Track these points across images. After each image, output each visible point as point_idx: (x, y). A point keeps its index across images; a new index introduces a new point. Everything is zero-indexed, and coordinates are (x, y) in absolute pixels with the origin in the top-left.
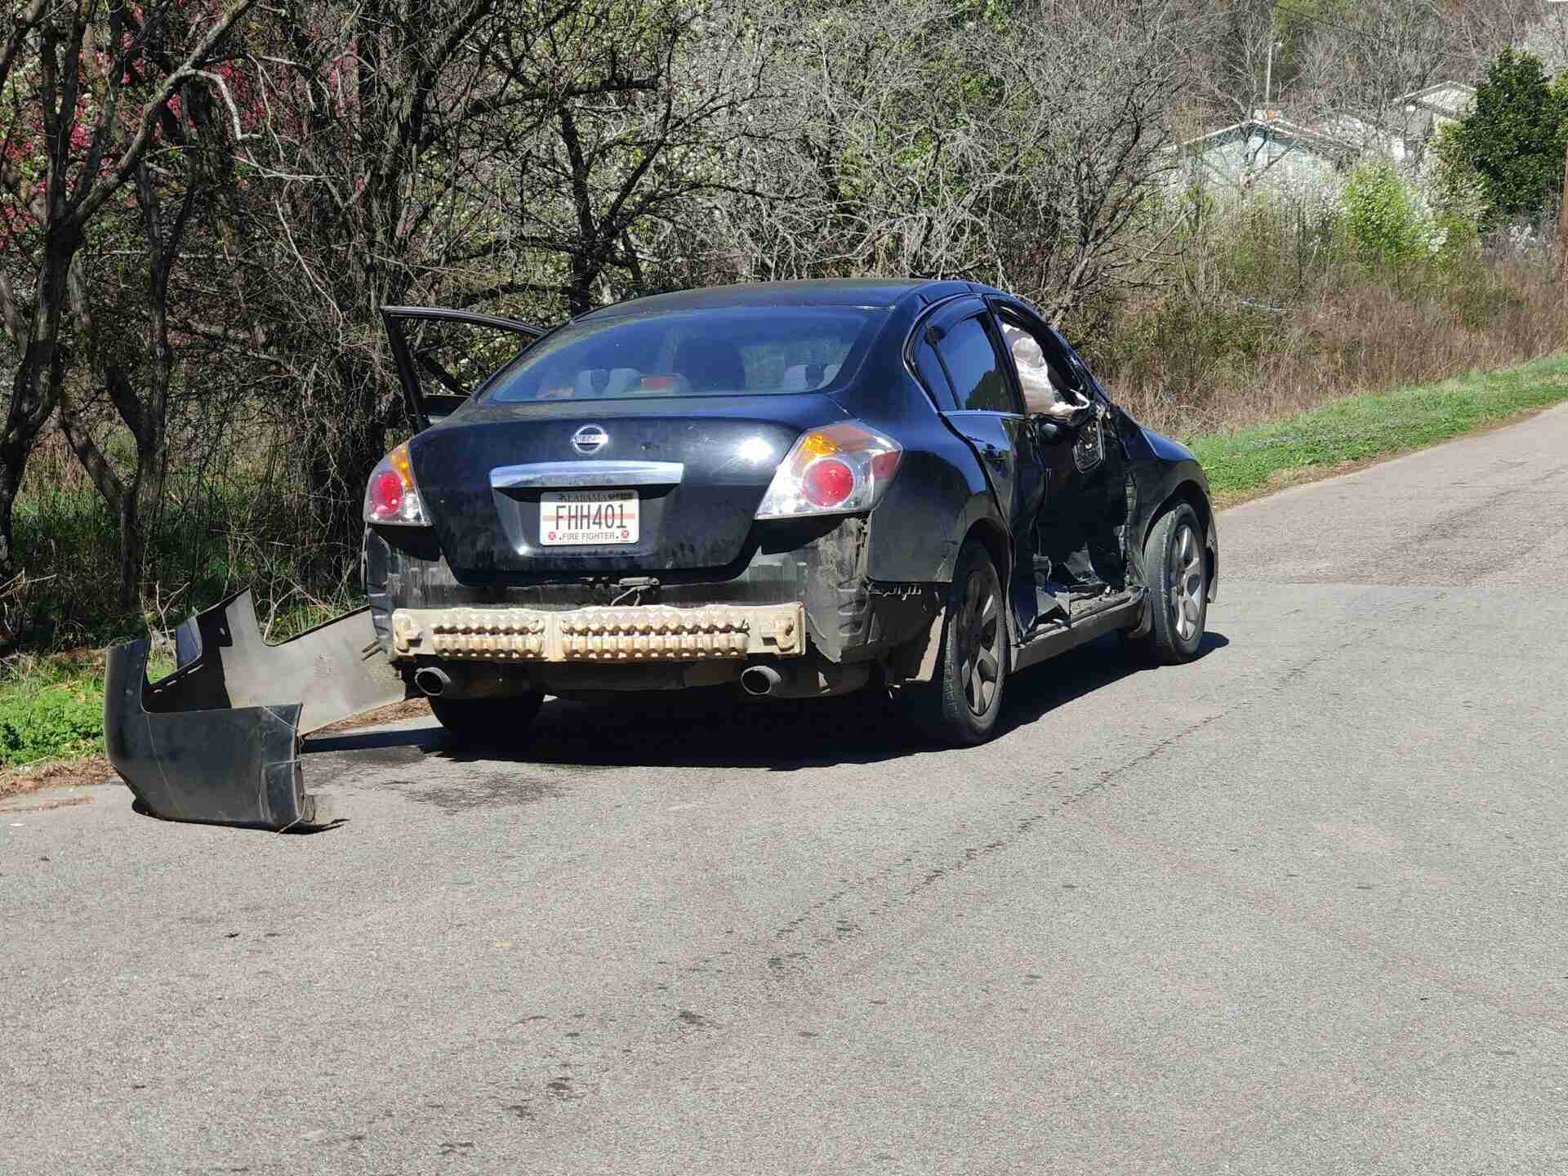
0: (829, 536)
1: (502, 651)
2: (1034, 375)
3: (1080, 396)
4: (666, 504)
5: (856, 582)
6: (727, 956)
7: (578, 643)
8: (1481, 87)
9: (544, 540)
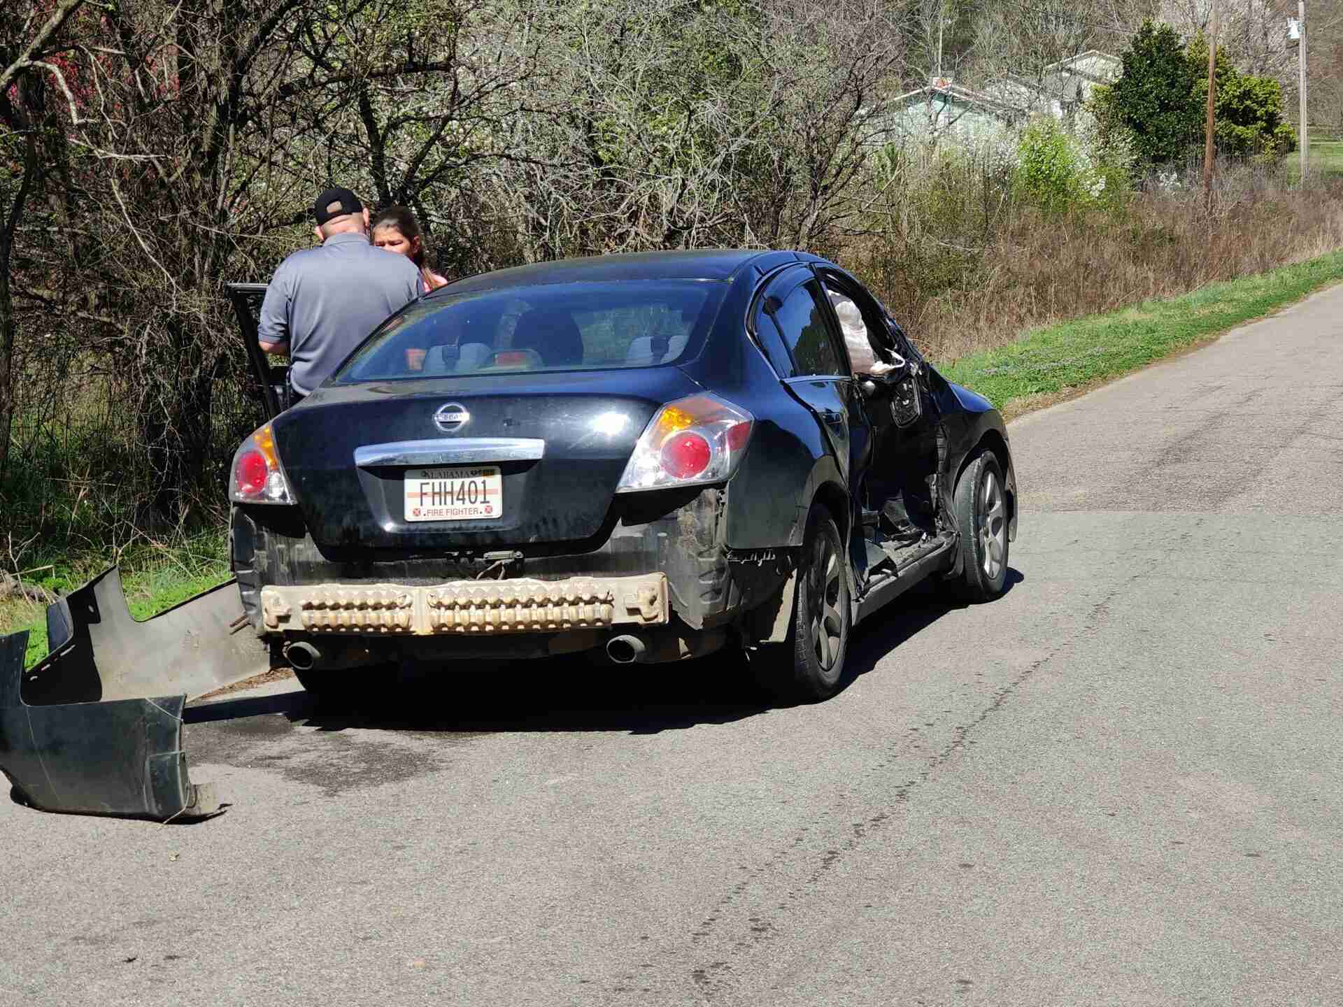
0: (687, 507)
1: (370, 626)
2: (856, 337)
3: (895, 355)
4: (528, 478)
5: (716, 551)
6: (649, 970)
7: (446, 617)
8: (1127, 56)
9: (409, 516)
